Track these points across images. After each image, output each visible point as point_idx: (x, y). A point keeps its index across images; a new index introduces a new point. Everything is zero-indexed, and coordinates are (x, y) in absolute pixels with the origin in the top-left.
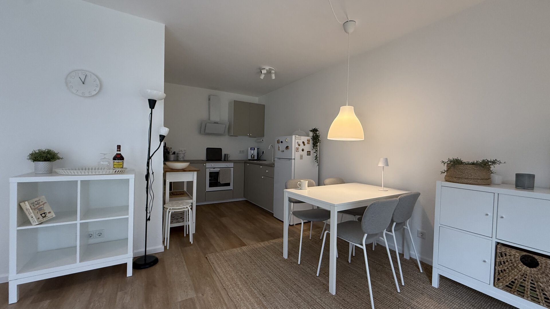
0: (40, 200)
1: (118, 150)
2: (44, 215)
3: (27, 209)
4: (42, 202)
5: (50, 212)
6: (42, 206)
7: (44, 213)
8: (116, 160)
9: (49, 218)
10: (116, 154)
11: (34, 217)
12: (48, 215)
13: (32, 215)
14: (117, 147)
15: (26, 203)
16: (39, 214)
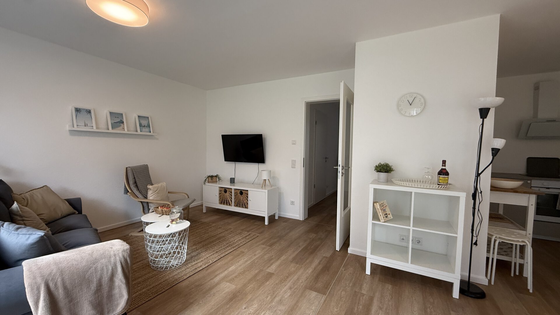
0: (383, 203)
1: (443, 165)
2: (386, 215)
3: (378, 209)
4: (385, 205)
5: (389, 214)
6: (385, 208)
7: (386, 214)
8: (441, 175)
9: (389, 219)
10: (440, 169)
11: (382, 216)
12: (388, 216)
13: (381, 213)
14: (443, 162)
15: (378, 203)
16: (384, 214)
